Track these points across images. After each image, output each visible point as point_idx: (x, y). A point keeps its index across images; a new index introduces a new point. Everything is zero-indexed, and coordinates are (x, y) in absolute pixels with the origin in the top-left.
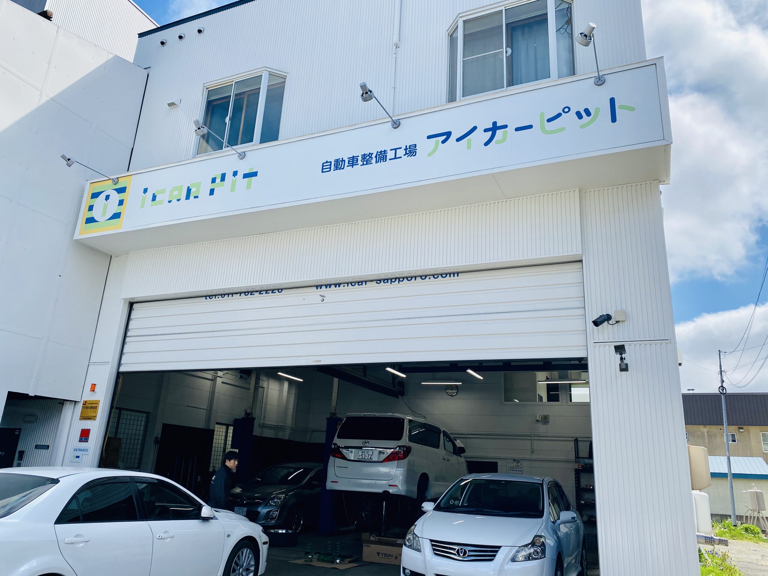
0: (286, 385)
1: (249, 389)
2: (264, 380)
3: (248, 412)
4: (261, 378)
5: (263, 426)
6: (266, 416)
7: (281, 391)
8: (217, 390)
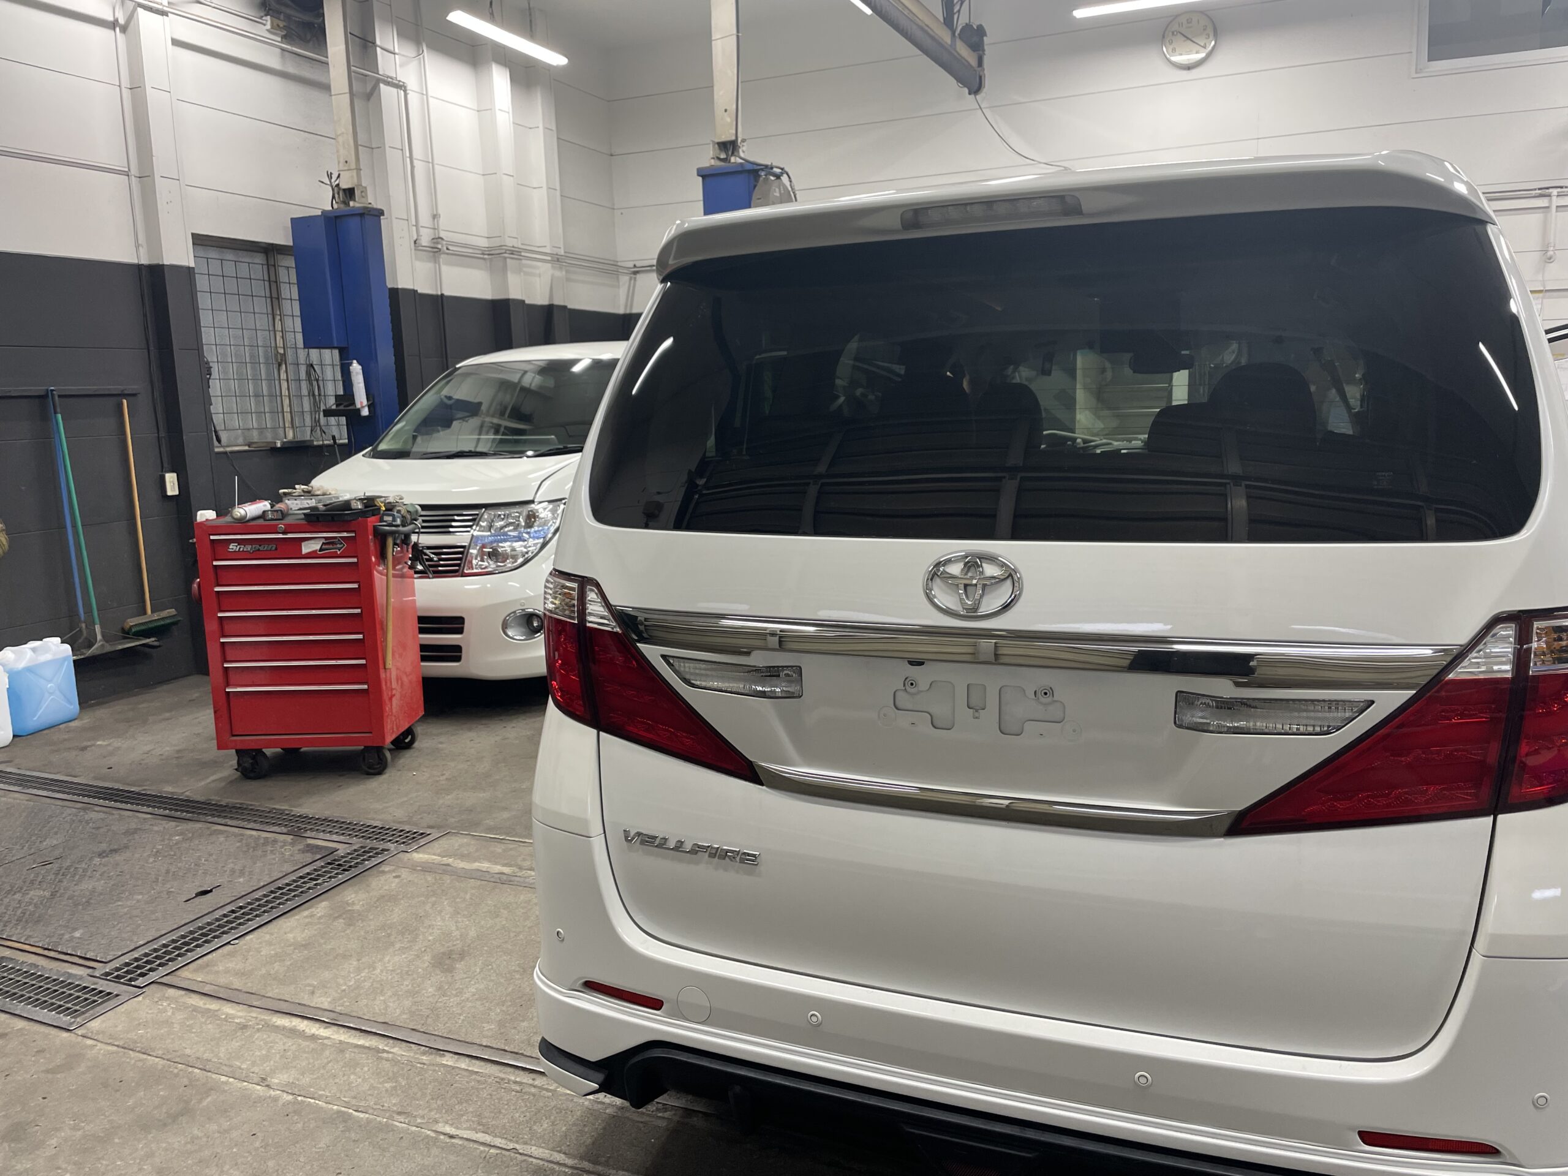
0: (500, 79)
1: (326, 88)
2: (397, 51)
3: (345, 185)
4: (378, 42)
5: (436, 250)
6: (440, 211)
7: (484, 111)
8: (153, 77)
